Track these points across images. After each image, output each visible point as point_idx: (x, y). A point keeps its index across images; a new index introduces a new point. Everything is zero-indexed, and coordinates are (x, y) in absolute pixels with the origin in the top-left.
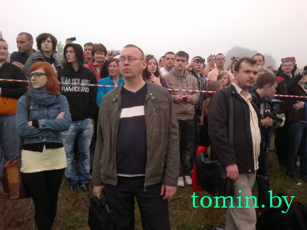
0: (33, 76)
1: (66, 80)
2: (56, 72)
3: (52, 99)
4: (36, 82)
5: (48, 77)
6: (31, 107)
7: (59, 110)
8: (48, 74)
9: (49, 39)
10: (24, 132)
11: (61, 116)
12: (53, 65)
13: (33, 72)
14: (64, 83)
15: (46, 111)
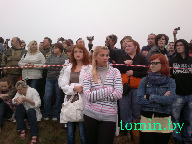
0: (152, 65)
1: (176, 65)
2: (168, 60)
3: (162, 80)
4: (153, 68)
5: (162, 65)
6: (147, 86)
7: (167, 89)
8: (162, 62)
9: (163, 37)
10: (140, 102)
11: (167, 94)
12: (166, 55)
13: (152, 62)
14: (175, 67)
15: (157, 89)
